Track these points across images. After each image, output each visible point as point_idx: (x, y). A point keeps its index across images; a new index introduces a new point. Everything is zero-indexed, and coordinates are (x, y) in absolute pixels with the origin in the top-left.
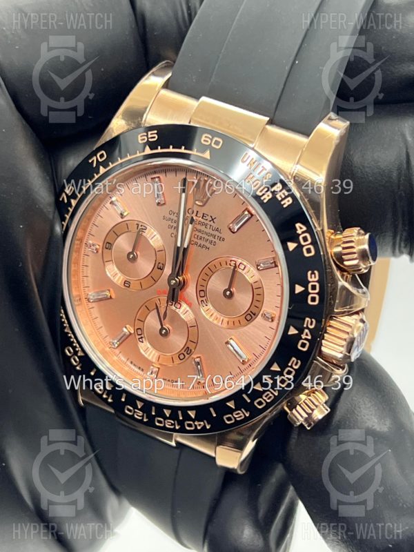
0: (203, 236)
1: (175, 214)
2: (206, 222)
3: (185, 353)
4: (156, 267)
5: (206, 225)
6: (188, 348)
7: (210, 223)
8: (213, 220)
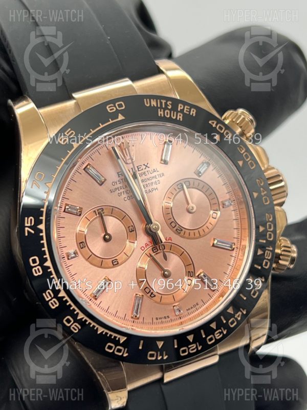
0: (147, 183)
1: (118, 183)
2: (143, 171)
3: (190, 278)
4: (128, 231)
5: (144, 173)
6: (189, 272)
7: (146, 170)
8: (146, 166)
